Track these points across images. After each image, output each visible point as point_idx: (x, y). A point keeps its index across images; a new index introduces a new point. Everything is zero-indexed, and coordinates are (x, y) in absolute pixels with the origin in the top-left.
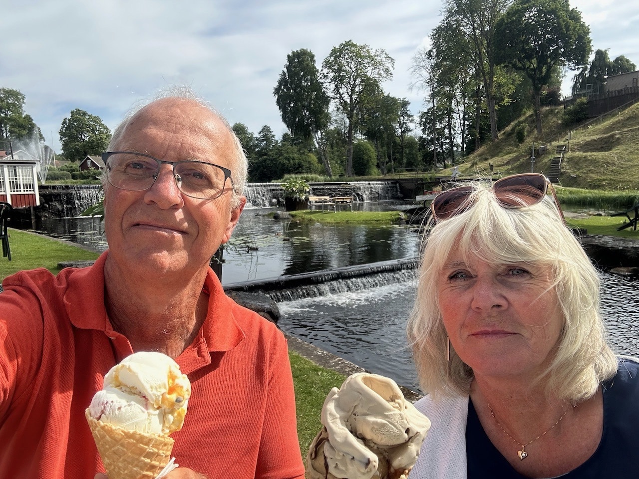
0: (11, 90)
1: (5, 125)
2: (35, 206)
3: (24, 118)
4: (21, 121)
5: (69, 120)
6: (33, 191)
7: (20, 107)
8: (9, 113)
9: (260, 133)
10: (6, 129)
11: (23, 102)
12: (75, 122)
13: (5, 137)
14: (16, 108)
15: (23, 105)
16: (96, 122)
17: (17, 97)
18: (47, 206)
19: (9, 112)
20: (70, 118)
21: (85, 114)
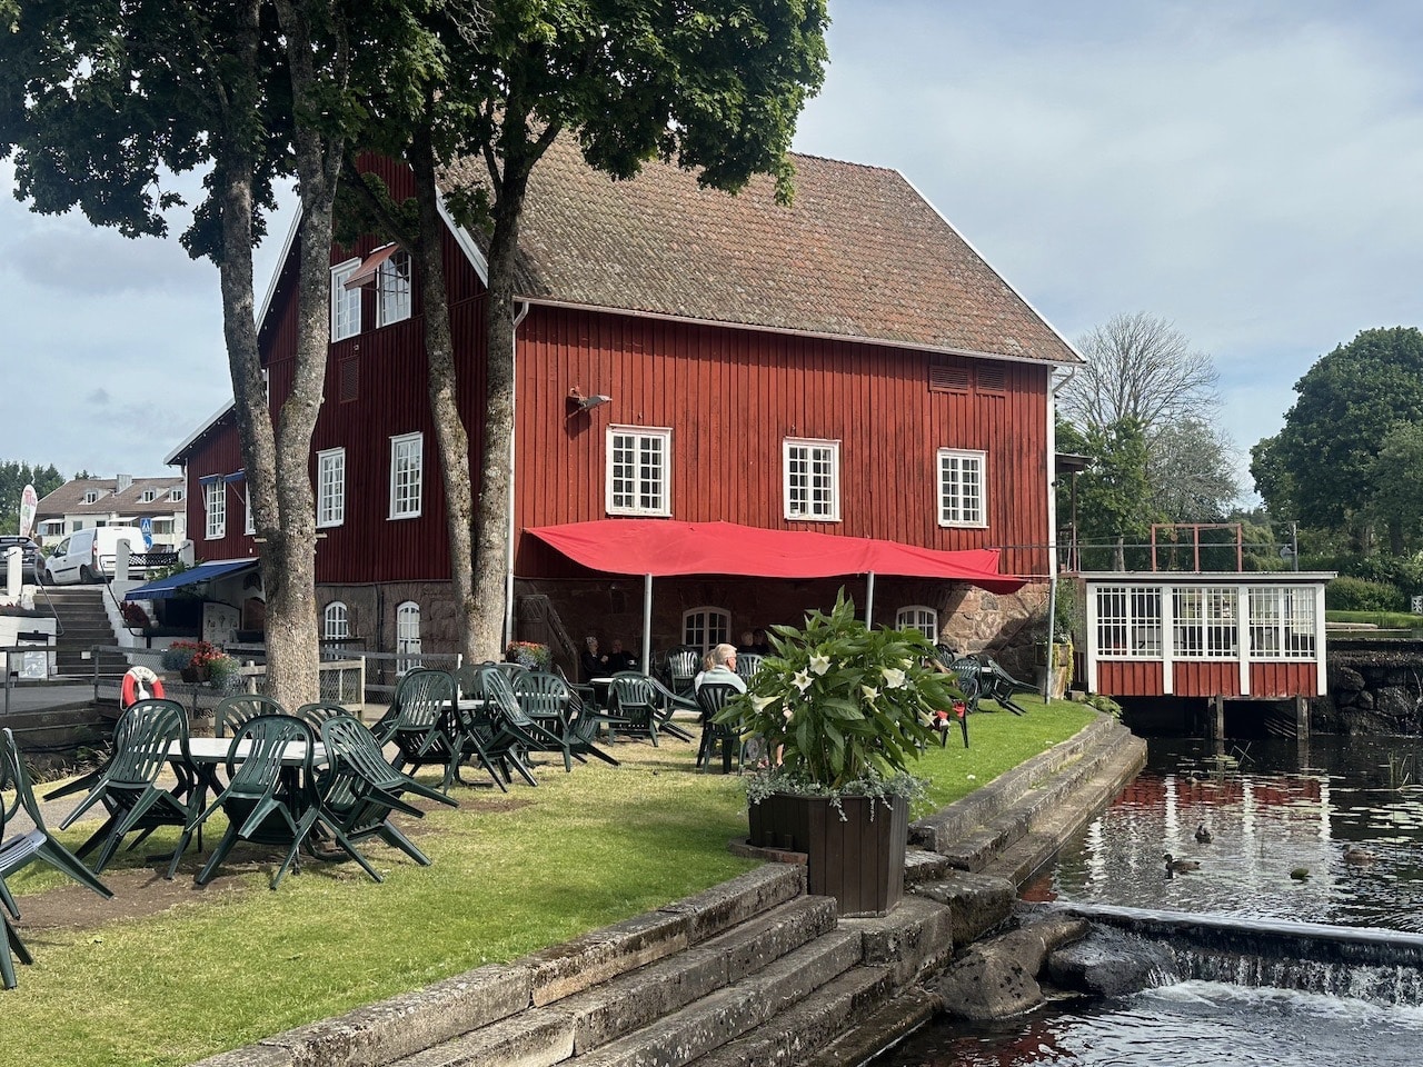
2: (1313, 695)
6: (1312, 655)
18: (1370, 698)
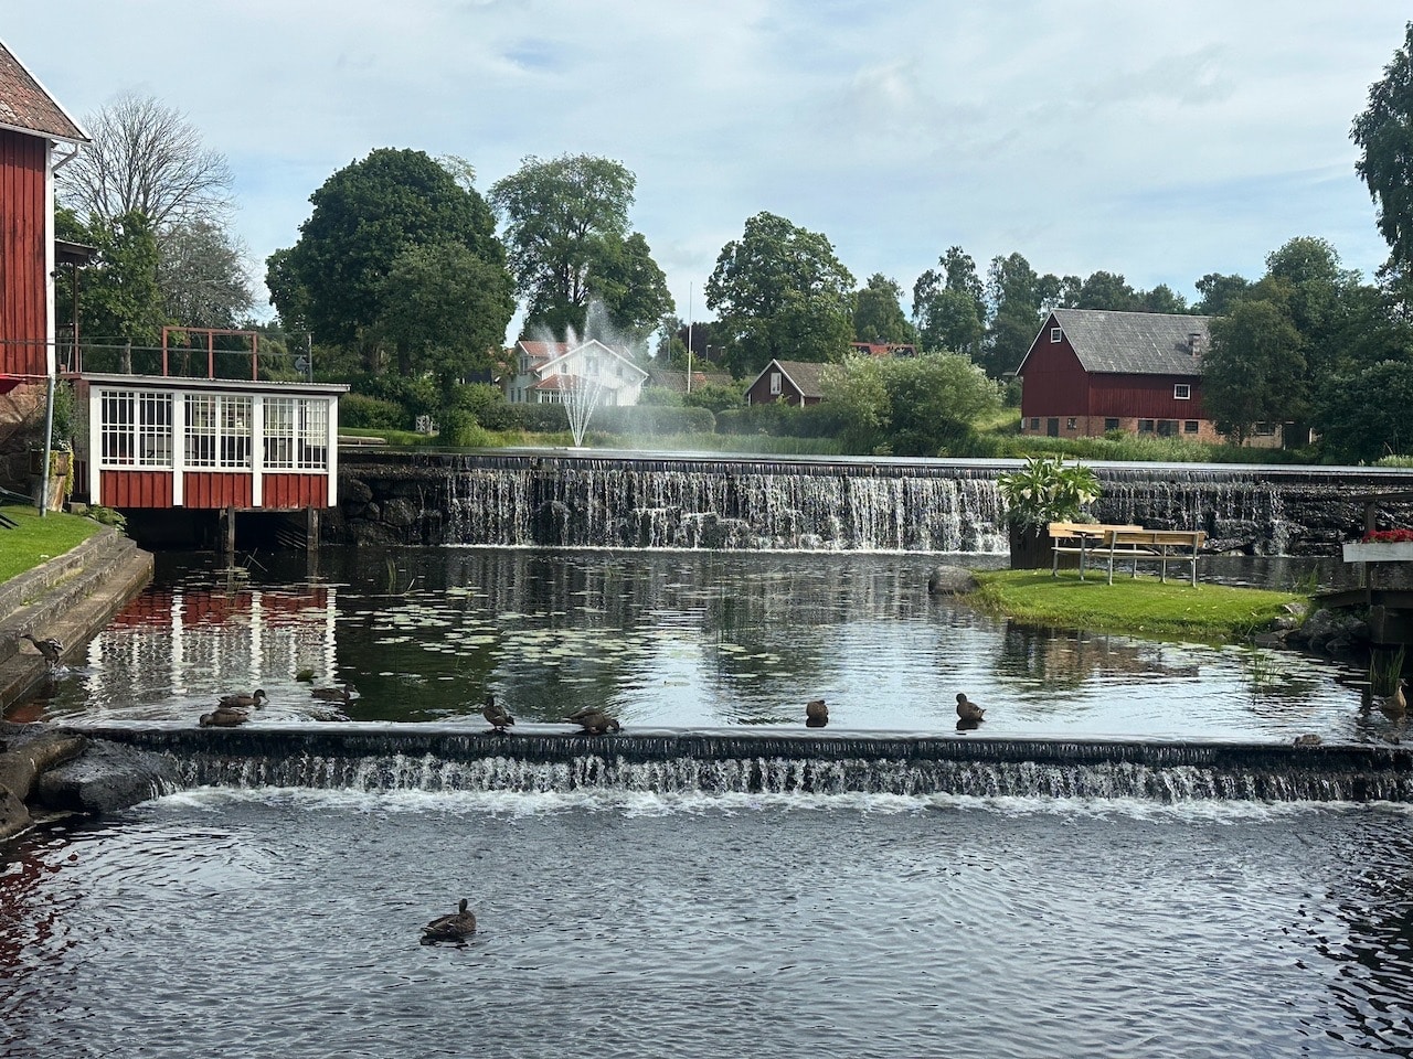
0: (602, 162)
1: (577, 267)
2: (324, 506)
3: (625, 245)
4: (618, 257)
5: (740, 248)
6: (324, 466)
7: (619, 211)
8: (591, 231)
9: (1381, 274)
10: (577, 277)
11: (630, 198)
12: (759, 251)
13: (571, 300)
14: (608, 212)
15: (629, 206)
16: (814, 253)
17: (614, 181)
18: (377, 510)
19: (588, 227)
20: (742, 241)
21: (784, 227)
